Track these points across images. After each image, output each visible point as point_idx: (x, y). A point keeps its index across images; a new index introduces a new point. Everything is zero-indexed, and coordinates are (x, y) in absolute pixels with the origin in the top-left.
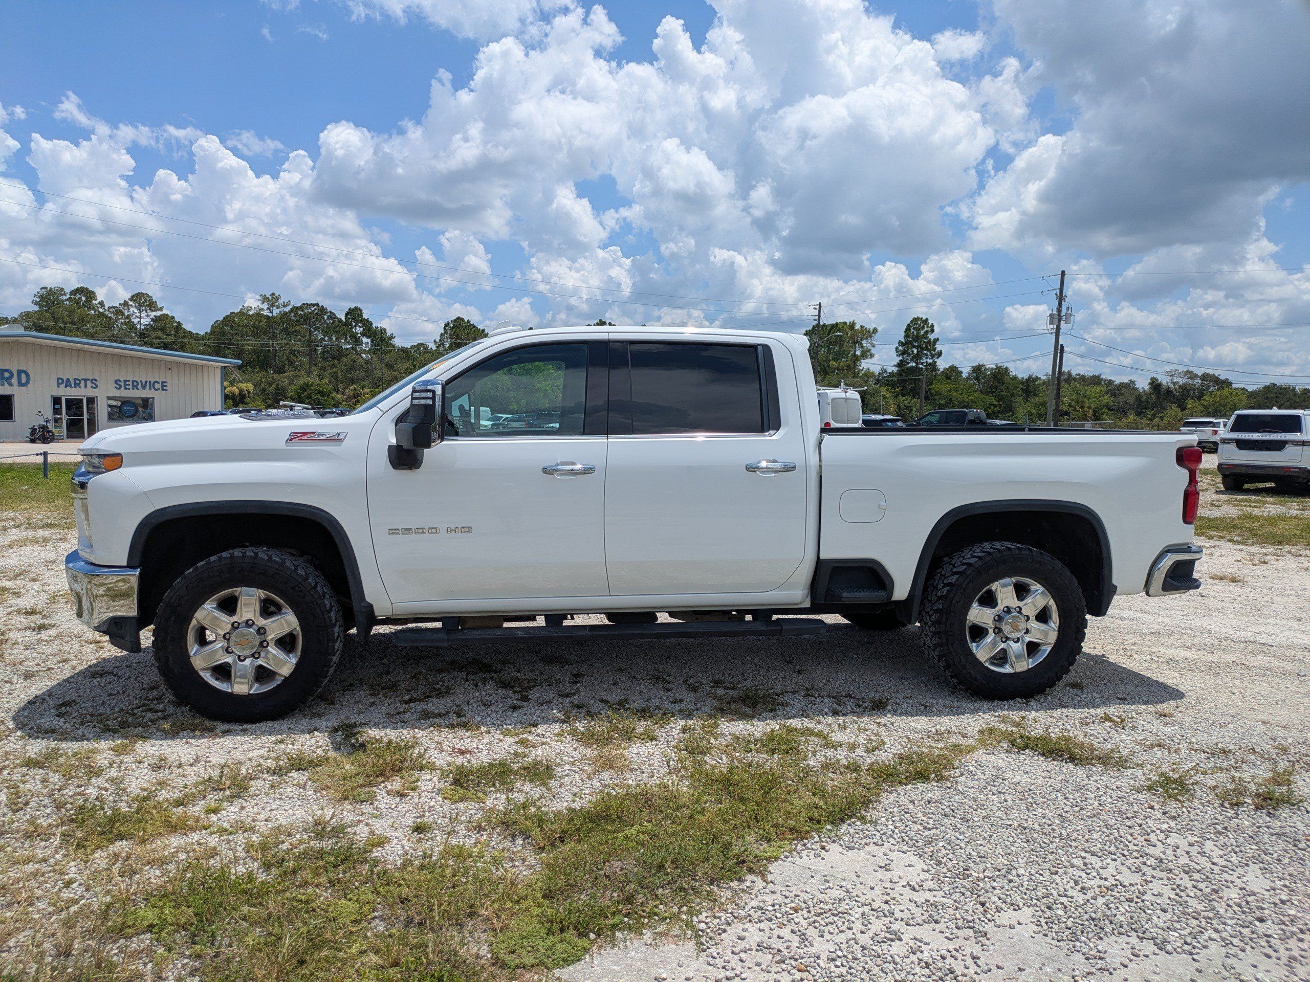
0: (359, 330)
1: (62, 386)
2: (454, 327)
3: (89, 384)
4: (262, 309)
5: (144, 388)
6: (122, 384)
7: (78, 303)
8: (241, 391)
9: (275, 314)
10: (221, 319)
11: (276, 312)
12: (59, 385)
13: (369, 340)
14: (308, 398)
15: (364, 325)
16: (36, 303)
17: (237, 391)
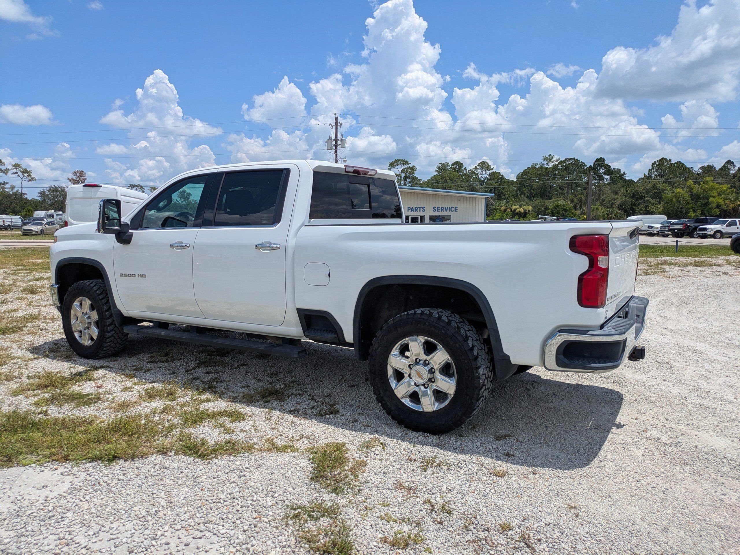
0: (602, 171)
1: (410, 211)
2: (658, 165)
3: (421, 209)
4: (544, 164)
5: (446, 210)
6: (436, 209)
7: (455, 169)
8: (525, 210)
9: (550, 166)
10: (522, 172)
11: (551, 165)
12: (408, 210)
13: (609, 177)
14: (557, 213)
15: (605, 168)
16: (436, 171)
17: (522, 211)
